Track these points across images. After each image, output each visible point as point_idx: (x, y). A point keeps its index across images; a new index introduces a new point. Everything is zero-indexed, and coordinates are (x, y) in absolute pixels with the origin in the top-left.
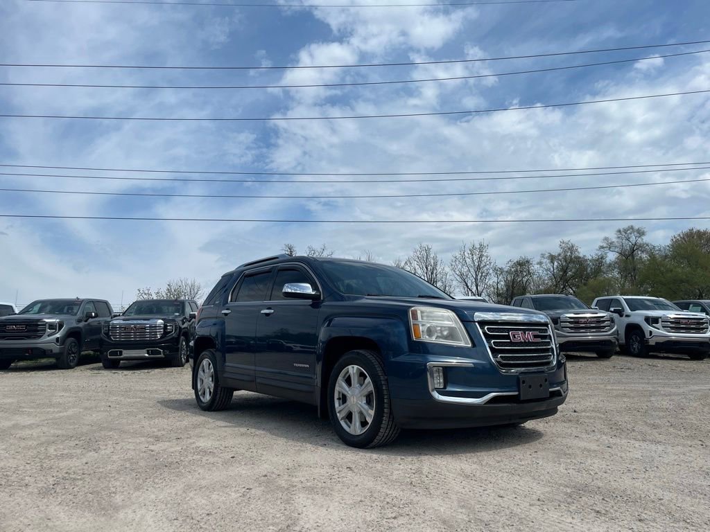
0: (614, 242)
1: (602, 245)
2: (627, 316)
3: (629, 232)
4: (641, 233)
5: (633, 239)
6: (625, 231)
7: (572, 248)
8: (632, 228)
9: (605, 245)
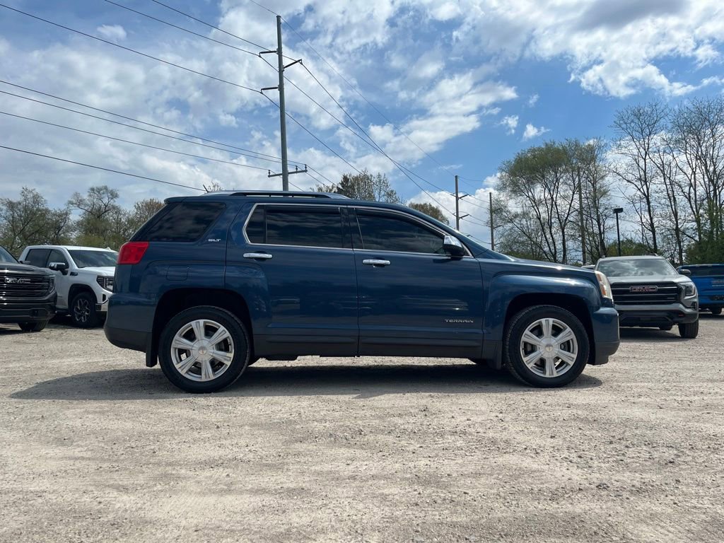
0: (84, 200)
1: (71, 200)
2: (72, 274)
3: (102, 192)
4: (114, 195)
5: (106, 200)
6: (99, 190)
7: (36, 199)
8: (106, 188)
9: (74, 201)
